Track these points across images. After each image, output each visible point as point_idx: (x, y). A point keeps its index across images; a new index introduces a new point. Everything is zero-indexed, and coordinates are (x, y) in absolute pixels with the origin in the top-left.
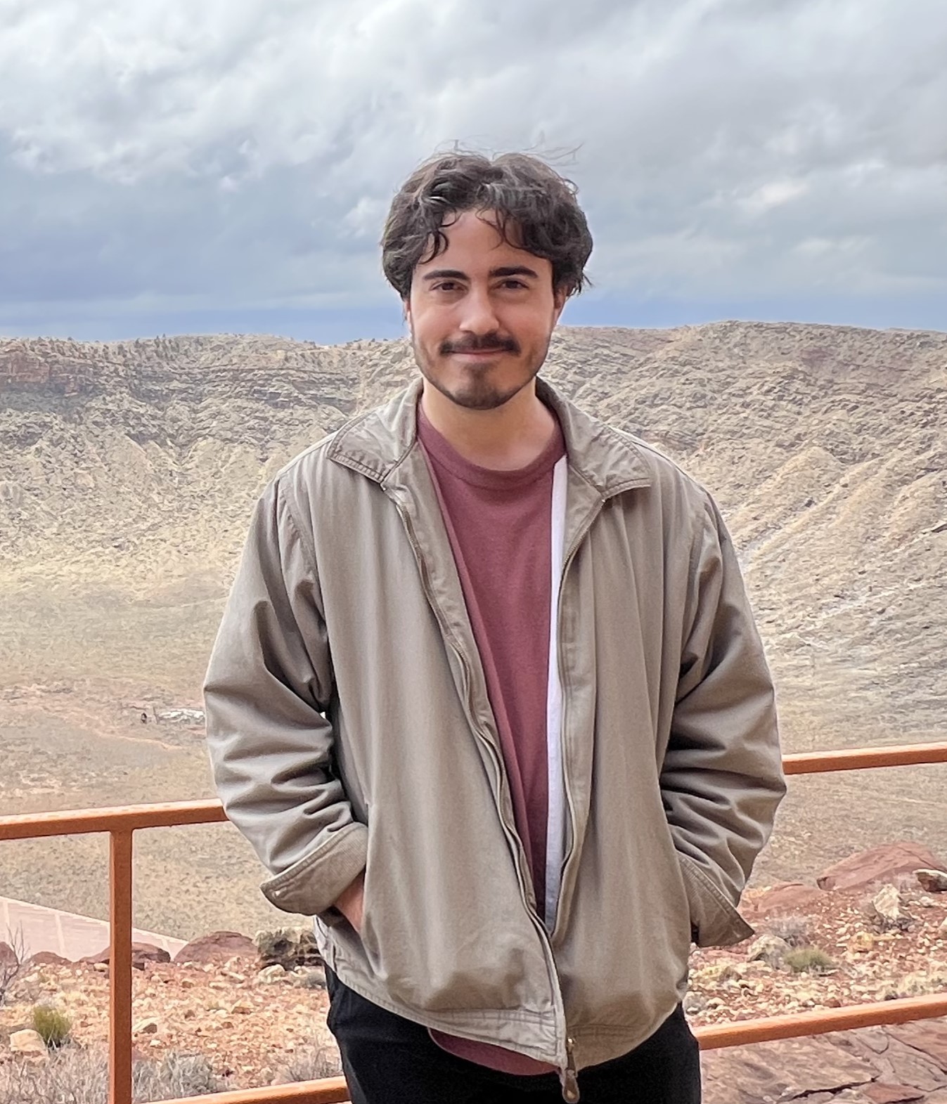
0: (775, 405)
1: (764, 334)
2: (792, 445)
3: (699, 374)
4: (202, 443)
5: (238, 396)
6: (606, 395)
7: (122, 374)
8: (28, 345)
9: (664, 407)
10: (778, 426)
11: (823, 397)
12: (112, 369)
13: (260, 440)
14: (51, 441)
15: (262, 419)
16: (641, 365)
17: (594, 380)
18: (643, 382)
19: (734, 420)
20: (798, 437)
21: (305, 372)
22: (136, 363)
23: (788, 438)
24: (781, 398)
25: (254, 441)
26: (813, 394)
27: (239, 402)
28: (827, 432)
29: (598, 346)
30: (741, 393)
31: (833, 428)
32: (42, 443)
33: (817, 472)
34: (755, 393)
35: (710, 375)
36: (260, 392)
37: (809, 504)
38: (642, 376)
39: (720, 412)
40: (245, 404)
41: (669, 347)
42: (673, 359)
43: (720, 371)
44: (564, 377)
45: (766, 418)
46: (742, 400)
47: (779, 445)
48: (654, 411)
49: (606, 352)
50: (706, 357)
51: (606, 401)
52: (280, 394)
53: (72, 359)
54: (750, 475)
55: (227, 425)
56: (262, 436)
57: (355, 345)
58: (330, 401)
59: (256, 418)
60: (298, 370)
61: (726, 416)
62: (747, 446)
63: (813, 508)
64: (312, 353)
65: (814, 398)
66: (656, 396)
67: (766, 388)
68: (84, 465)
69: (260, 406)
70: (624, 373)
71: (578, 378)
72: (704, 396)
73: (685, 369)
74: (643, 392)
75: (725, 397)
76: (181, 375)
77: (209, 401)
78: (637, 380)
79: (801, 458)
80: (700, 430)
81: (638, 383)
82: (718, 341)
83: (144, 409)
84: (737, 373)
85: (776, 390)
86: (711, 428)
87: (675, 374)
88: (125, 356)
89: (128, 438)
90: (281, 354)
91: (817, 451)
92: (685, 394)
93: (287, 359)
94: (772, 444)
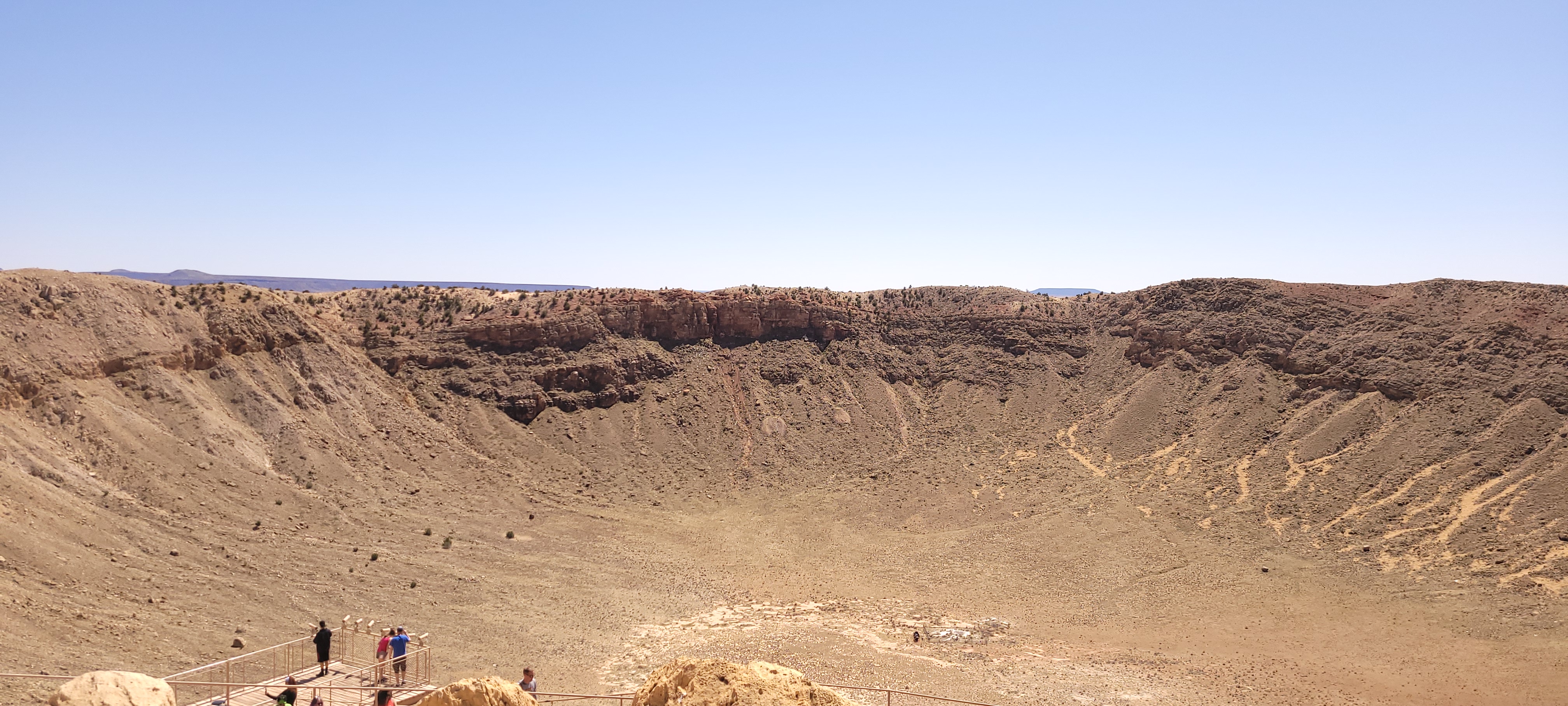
0: (1491, 358)
1: (1477, 292)
2: (1511, 395)
3: (1415, 329)
4: (946, 385)
5: (978, 342)
6: (1325, 346)
7: (873, 321)
8: (789, 294)
9: (1381, 358)
10: (1495, 378)
11: (1539, 352)
12: (865, 316)
13: (999, 382)
14: (811, 380)
15: (1002, 363)
16: (1357, 319)
17: (1313, 333)
18: (1360, 334)
19: (1452, 371)
20: (1515, 389)
21: (1040, 321)
22: (886, 311)
23: (1505, 389)
24: (1497, 352)
25: (994, 383)
26: (1528, 349)
27: (980, 348)
28: (1545, 384)
29: (1317, 302)
30: (1457, 346)
31: (1550, 381)
32: (803, 382)
33: (1536, 422)
34: (1472, 346)
35: (1426, 330)
36: (999, 339)
37: (1530, 451)
38: (1360, 329)
39: (1436, 364)
40: (986, 350)
41: (1385, 303)
42: (1390, 314)
43: (1435, 326)
45: (1484, 371)
46: (1458, 353)
47: (1497, 395)
48: (1372, 362)
49: (1323, 307)
50: (1422, 313)
51: (1324, 352)
52: (1017, 341)
53: (829, 307)
54: (1470, 422)
55: (970, 368)
56: (1001, 379)
57: (1085, 298)
58: (1062, 348)
59: (996, 362)
60: (1033, 319)
61: (1442, 369)
62: (1465, 396)
63: (1534, 456)
64: (1046, 305)
65: (1529, 353)
66: (1374, 348)
67: (1483, 342)
68: (841, 403)
69: (1000, 351)
70: (1342, 326)
72: (1420, 349)
73: (1402, 324)
74: (1360, 344)
75: (1442, 349)
76: (925, 322)
77: (953, 346)
78: (1353, 334)
79: (1519, 407)
80: (1418, 380)
81: (1356, 336)
82: (1432, 297)
83: (894, 352)
84: (1452, 328)
85: (1492, 345)
86: (1429, 379)
87: (1391, 328)
88: (874, 305)
89: (880, 379)
90: (1017, 305)
91: (1534, 402)
92: (1403, 346)
93: (1022, 309)
94: (1490, 395)
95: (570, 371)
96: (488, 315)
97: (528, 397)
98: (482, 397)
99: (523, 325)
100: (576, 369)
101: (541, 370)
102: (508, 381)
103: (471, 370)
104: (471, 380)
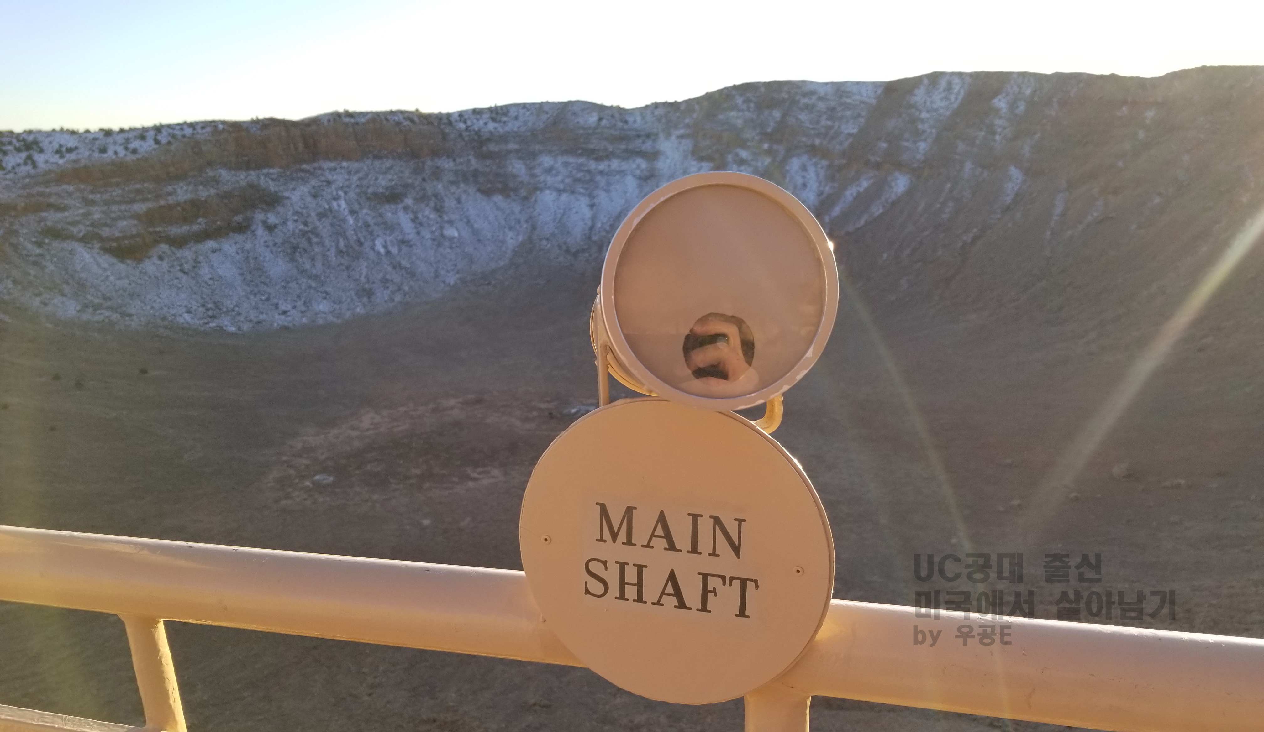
5: (564, 152)
8: (382, 117)
12: (457, 135)
13: (587, 189)
14: (416, 199)
15: (587, 171)
21: (616, 130)
22: (476, 129)
25: (582, 190)
27: (567, 158)
29: (842, 96)
32: (409, 201)
36: (582, 148)
40: (572, 160)
44: (818, 122)
52: (598, 149)
53: (422, 127)
55: (559, 178)
56: (588, 186)
58: (637, 153)
59: (582, 170)
60: (610, 128)
64: (621, 114)
68: (447, 219)
69: (584, 160)
71: (829, 123)
76: (513, 137)
82: (930, 88)
88: (465, 121)
89: (478, 193)
90: (595, 117)
95: (170, 207)
96: (73, 156)
97: (132, 237)
98: (85, 240)
99: (113, 163)
100: (178, 204)
101: (140, 208)
102: (109, 221)
103: (66, 214)
104: (69, 223)
